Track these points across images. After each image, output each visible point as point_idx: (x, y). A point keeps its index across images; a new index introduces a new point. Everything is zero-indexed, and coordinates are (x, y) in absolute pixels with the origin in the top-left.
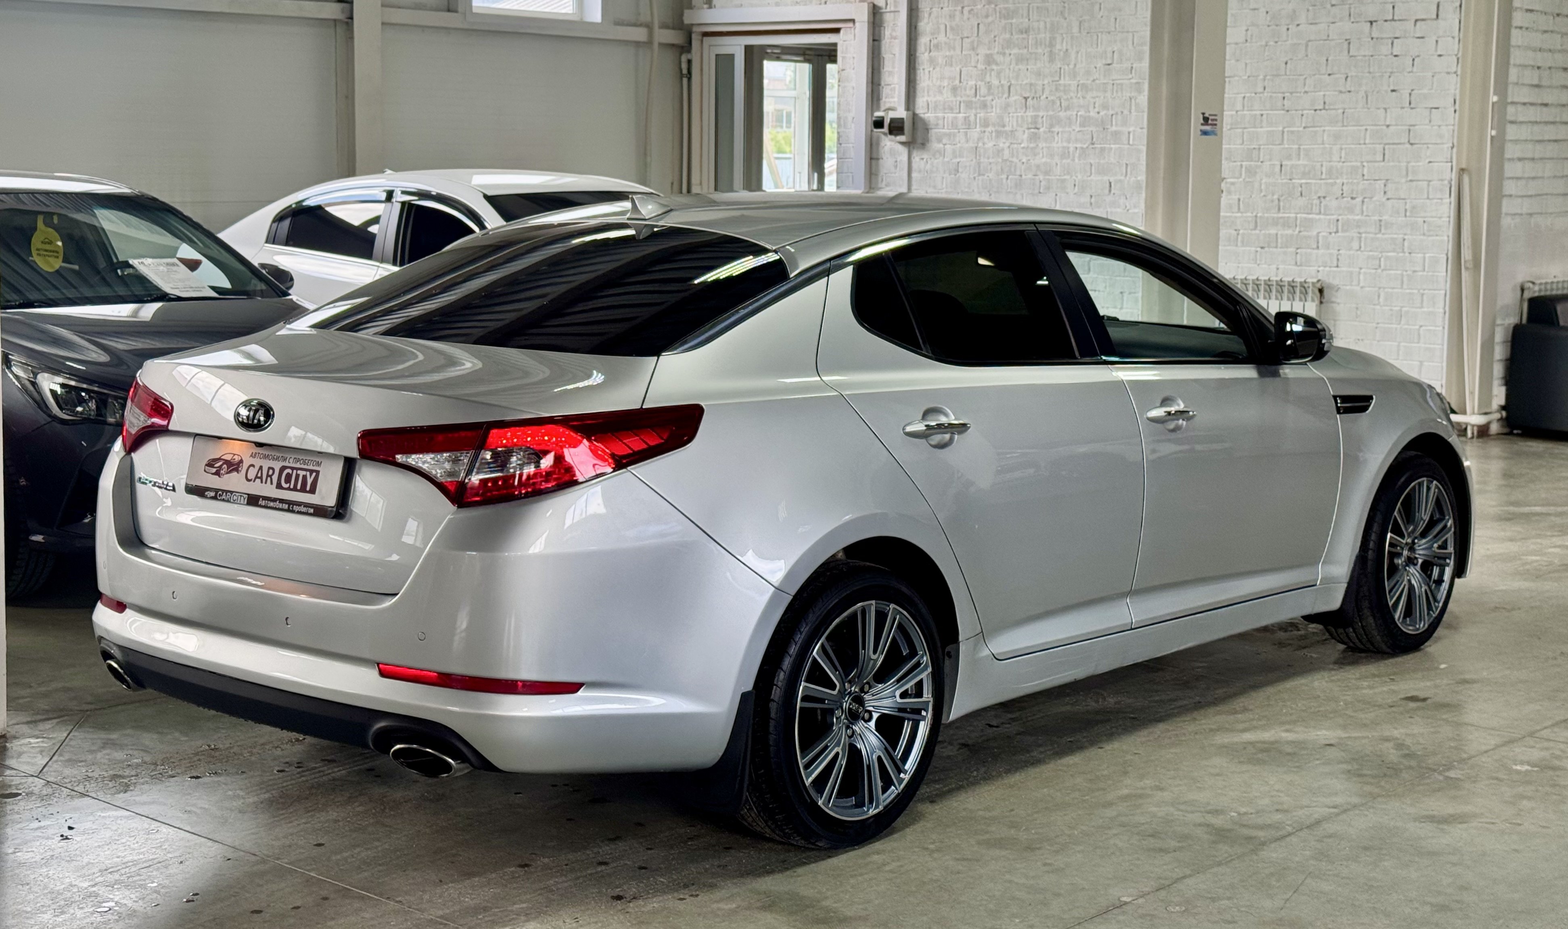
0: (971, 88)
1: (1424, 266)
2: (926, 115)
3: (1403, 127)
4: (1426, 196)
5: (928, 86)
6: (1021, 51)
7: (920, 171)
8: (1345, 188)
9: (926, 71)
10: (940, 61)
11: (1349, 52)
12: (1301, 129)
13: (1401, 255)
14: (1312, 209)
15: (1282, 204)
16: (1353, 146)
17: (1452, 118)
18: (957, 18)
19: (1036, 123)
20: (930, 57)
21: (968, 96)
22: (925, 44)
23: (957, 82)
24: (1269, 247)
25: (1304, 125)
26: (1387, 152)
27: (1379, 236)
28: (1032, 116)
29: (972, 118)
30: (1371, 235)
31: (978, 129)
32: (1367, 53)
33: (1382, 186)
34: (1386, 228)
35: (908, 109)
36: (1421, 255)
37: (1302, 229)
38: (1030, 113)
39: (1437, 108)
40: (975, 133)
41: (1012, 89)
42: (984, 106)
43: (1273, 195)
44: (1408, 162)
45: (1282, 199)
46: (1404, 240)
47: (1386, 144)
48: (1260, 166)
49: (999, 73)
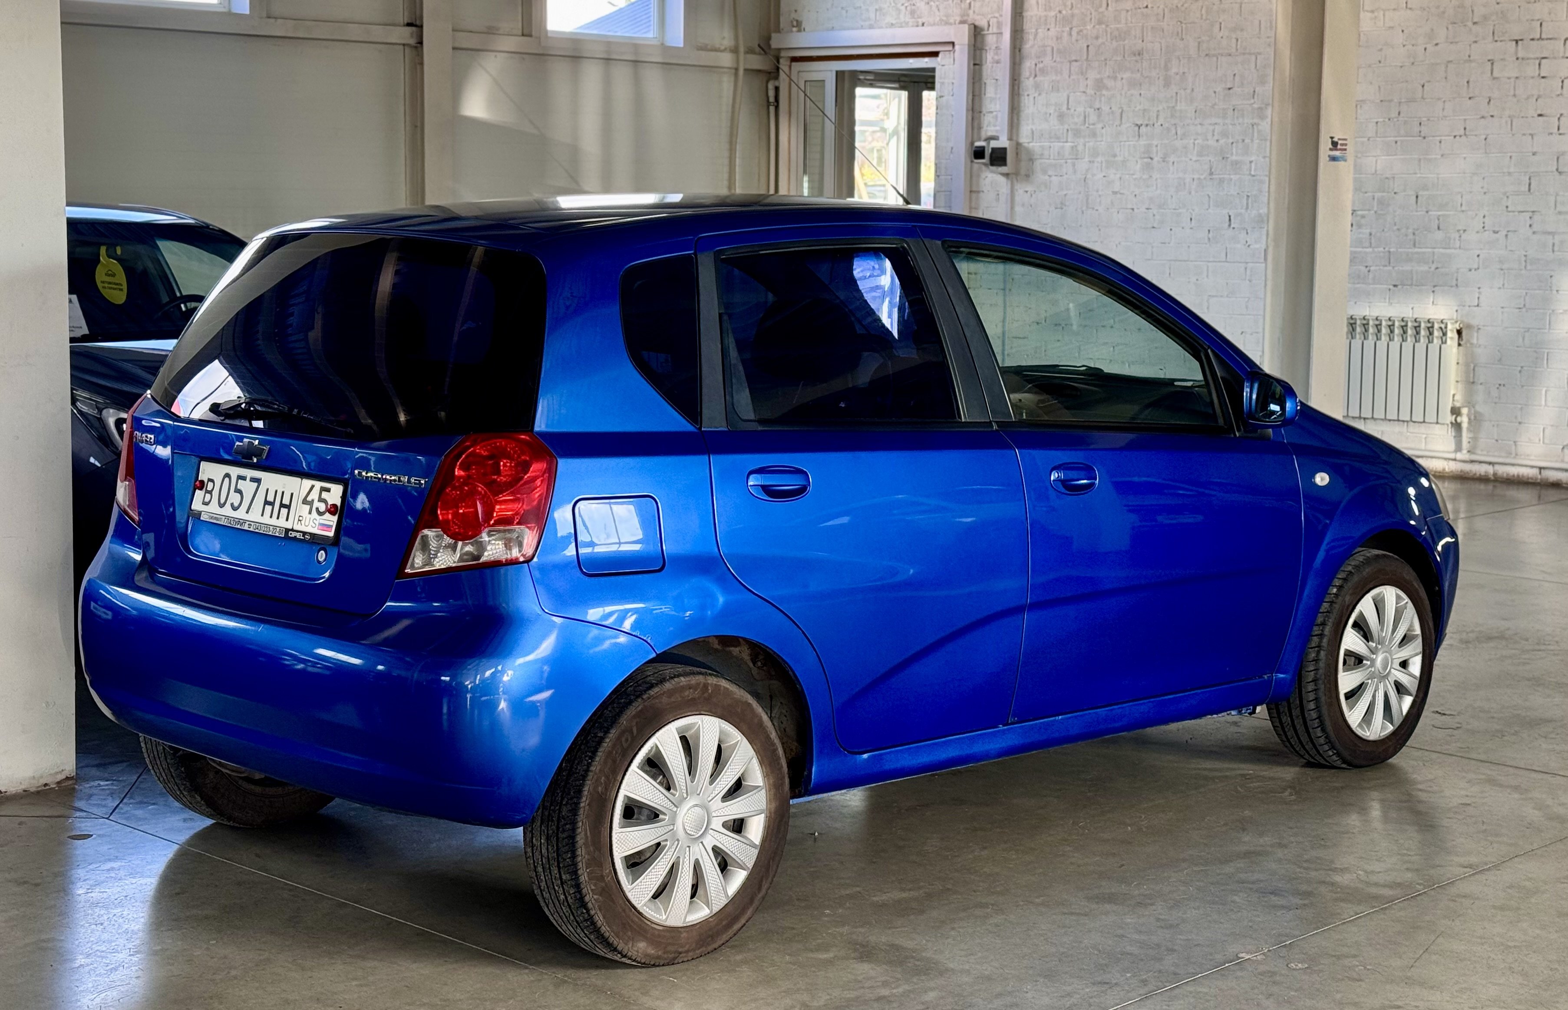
0: (1079, 115)
2: (1031, 144)
3: (1551, 155)
5: (1033, 113)
6: (1133, 75)
7: (1023, 205)
8: (1486, 220)
9: (1031, 98)
10: (1046, 86)
11: (1492, 73)
12: (1439, 157)
14: (1450, 242)
15: (1417, 238)
18: (1065, 41)
19: (1148, 152)
20: (1035, 82)
21: (1076, 124)
22: (1029, 68)
23: (1064, 108)
24: (1403, 284)
25: (1442, 153)
26: (1532, 182)
27: (1525, 272)
28: (1145, 145)
29: (1080, 148)
31: (1086, 160)
32: (1512, 75)
33: (1528, 218)
35: (1011, 137)
37: (1439, 266)
38: (1143, 142)
40: (1082, 165)
41: (1124, 115)
42: (1094, 135)
43: (1408, 228)
44: (1557, 193)
45: (1416, 232)
46: (1551, 276)
47: (1532, 173)
48: (1394, 198)
49: (1110, 99)
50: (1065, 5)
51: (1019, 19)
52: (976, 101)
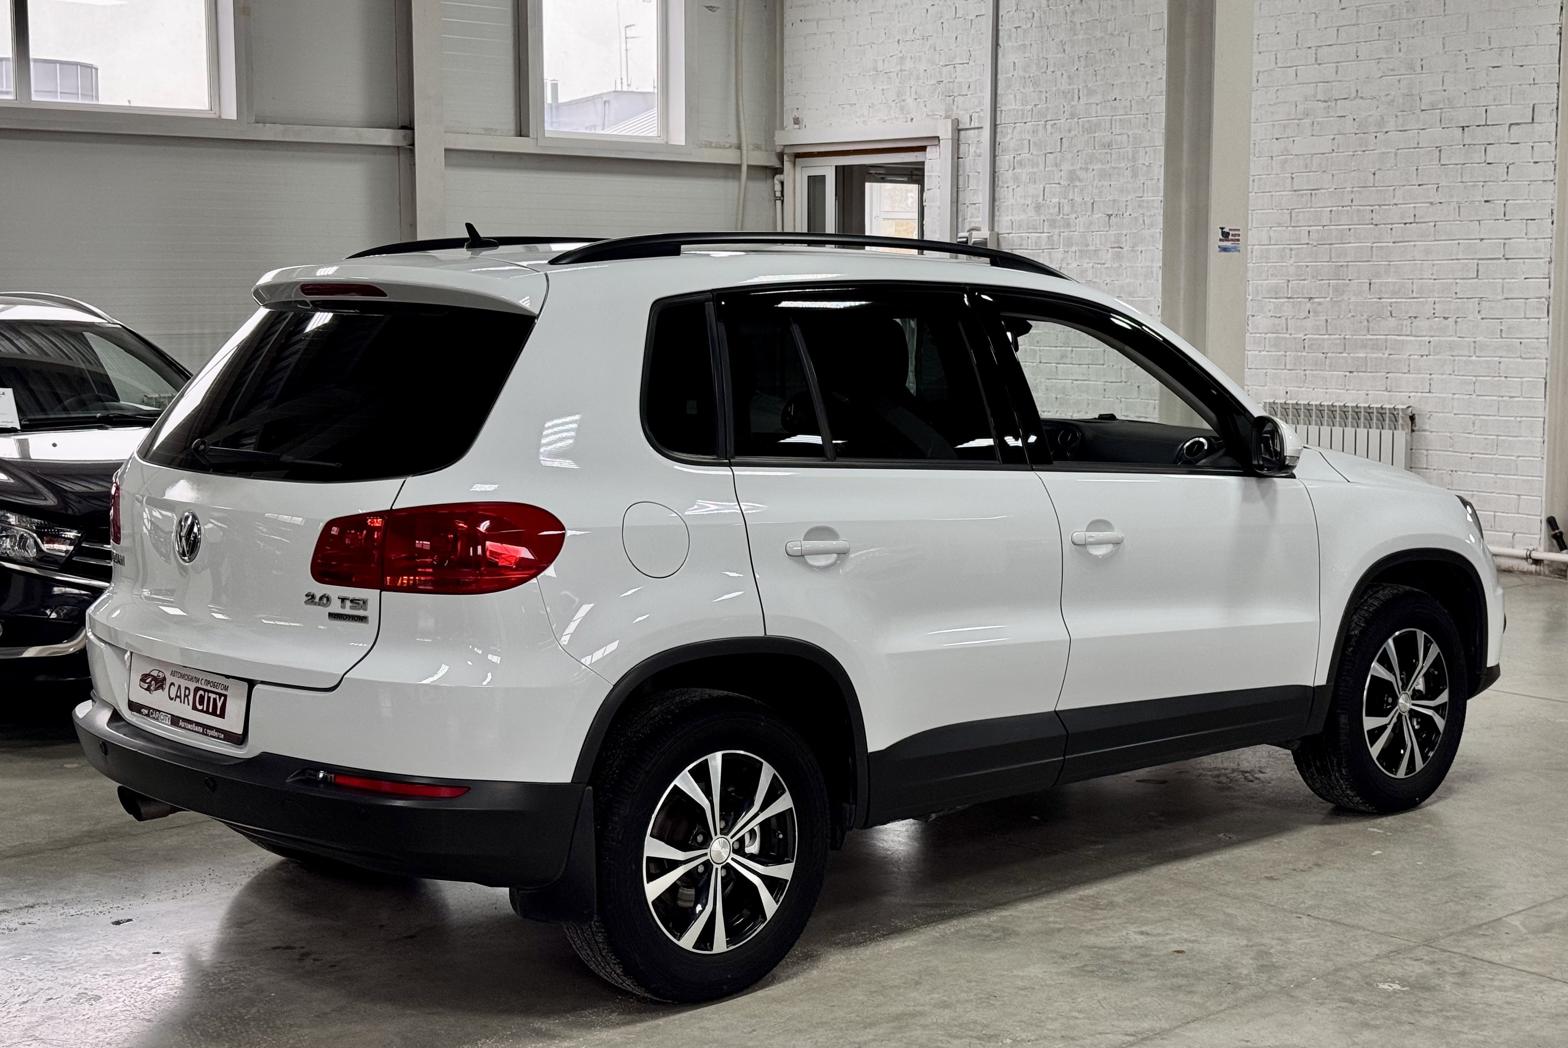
0: (1055, 207)
1: (1521, 391)
2: (1011, 235)
4: (1522, 316)
5: (1012, 205)
6: (1104, 167)
9: (1011, 190)
10: (1024, 176)
11: (1440, 160)
13: (1498, 378)
14: (1402, 329)
16: (1445, 262)
17: (1549, 230)
18: (1040, 134)
19: (1118, 242)
20: (1014, 174)
22: (1009, 161)
23: (1041, 200)
27: (1474, 358)
29: (1056, 238)
30: (1464, 358)
31: (1062, 249)
34: (1481, 350)
36: (1518, 379)
39: (1534, 220)
40: (1058, 254)
44: (1505, 279)
46: (1500, 363)
47: (1480, 259)
48: (1348, 285)
49: (1082, 190)
50: (1040, 99)
51: (999, 113)
52: (961, 194)
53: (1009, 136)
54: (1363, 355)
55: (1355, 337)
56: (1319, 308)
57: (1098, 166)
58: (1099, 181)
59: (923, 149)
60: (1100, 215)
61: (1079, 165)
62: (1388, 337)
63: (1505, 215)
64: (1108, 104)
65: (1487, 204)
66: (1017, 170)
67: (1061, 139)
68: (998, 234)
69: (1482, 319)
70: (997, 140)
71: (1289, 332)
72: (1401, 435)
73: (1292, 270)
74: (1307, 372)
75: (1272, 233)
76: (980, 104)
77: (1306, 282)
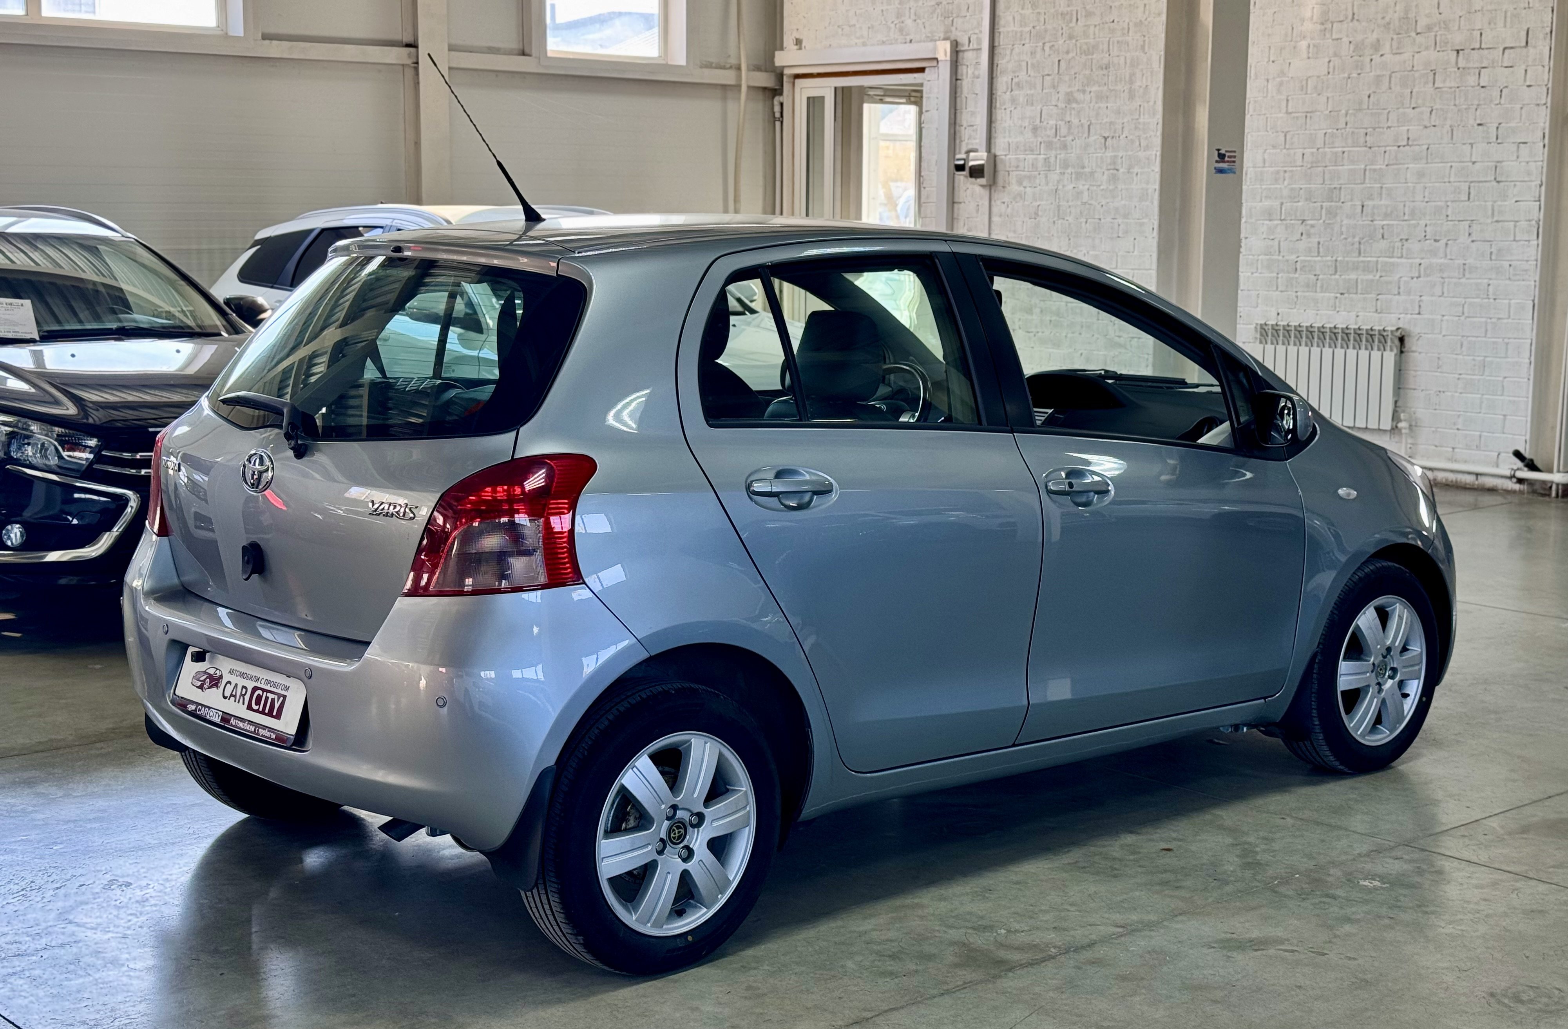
0: (1051, 128)
1: (1509, 312)
2: (1008, 157)
3: (1490, 164)
4: (1512, 239)
5: (1010, 126)
6: (1101, 88)
7: (1001, 216)
8: (1428, 229)
9: (1008, 111)
10: (1021, 99)
11: (1434, 84)
12: (1384, 167)
13: (1486, 300)
14: (1393, 252)
15: (1362, 246)
16: (1437, 184)
17: (1541, 154)
18: (1038, 56)
19: (1114, 163)
20: (1012, 96)
21: (1049, 136)
22: (1007, 82)
23: (1038, 121)
24: (1349, 293)
25: (1386, 163)
26: (1472, 191)
27: (1463, 280)
28: (1111, 157)
29: (1052, 160)
30: (1454, 280)
31: (1058, 171)
32: (1453, 84)
33: (1467, 227)
34: (1470, 273)
35: (989, 149)
36: (1506, 301)
37: (1383, 274)
38: (1109, 154)
39: (1525, 143)
40: (1054, 177)
41: (1091, 127)
42: (1065, 147)
43: (1354, 237)
44: (1495, 202)
45: (1363, 241)
46: (1489, 285)
47: (1472, 182)
48: (1341, 207)
49: (1079, 112)
50: (1038, 20)
51: (997, 35)
52: (958, 115)
53: (1008, 58)
54: (1353, 276)
55: (1346, 259)
56: (1312, 231)
57: (1095, 88)
58: (1096, 103)
59: (921, 70)
60: (1096, 137)
61: (1076, 88)
62: (1380, 259)
63: (1497, 138)
64: (1106, 26)
65: (1480, 127)
66: (1015, 92)
67: (1059, 61)
68: (995, 156)
69: (1473, 241)
70: (995, 62)
71: (1282, 254)
72: (1390, 357)
73: (1286, 192)
74: (1299, 294)
75: (1266, 156)
76: (979, 24)
77: (1300, 204)
